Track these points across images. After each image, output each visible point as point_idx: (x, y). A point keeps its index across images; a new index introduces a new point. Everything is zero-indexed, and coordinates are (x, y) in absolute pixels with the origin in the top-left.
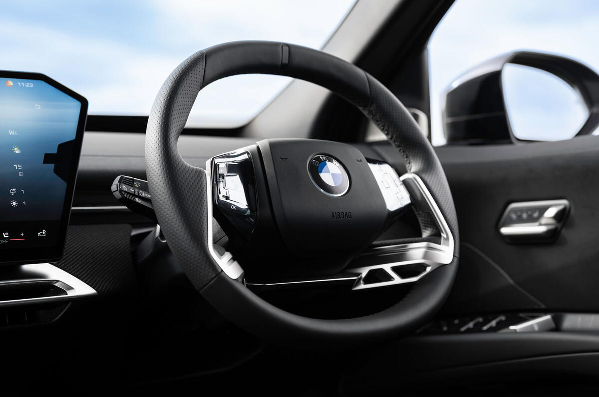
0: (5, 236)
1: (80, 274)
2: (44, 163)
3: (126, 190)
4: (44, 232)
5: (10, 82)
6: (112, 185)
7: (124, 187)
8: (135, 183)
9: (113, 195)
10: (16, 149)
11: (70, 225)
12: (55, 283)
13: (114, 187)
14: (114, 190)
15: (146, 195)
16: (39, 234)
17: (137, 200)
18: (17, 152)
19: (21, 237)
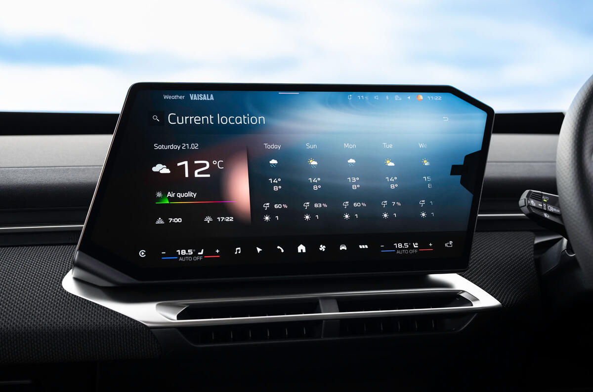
0: (415, 247)
1: (484, 284)
2: (451, 174)
3: (534, 205)
4: (451, 242)
5: (421, 96)
6: (519, 200)
7: (532, 202)
8: (543, 197)
9: (520, 209)
10: (425, 161)
11: (476, 231)
12: (461, 293)
13: (521, 202)
14: (522, 205)
15: (555, 210)
16: (446, 245)
17: (546, 215)
18: (425, 164)
19: (430, 247)
